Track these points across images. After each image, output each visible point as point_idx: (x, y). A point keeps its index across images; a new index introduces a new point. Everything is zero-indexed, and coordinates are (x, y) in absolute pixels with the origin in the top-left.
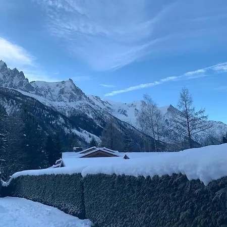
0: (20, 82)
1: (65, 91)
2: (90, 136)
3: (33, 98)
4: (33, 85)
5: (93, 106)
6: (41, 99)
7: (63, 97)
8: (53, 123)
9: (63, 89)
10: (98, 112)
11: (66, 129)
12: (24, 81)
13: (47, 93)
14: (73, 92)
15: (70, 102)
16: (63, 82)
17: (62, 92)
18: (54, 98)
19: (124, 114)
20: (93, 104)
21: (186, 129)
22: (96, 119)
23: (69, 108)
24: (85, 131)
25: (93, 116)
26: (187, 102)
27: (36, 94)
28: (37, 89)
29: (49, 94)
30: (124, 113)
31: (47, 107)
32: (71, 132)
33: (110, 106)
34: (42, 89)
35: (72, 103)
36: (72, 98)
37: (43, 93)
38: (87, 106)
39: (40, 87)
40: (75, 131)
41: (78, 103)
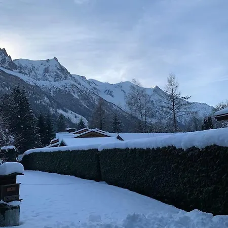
0: (3, 60)
1: (50, 69)
2: (76, 117)
3: (16, 77)
4: (16, 63)
5: (79, 86)
6: (25, 78)
7: (48, 77)
8: (38, 102)
9: (48, 67)
10: (84, 92)
11: (51, 109)
12: (7, 58)
13: (31, 71)
14: (58, 72)
15: (55, 81)
16: (48, 61)
17: (46, 71)
18: (38, 77)
19: (110, 95)
20: (79, 84)
21: (172, 112)
22: (81, 99)
23: (54, 88)
24: (70, 111)
25: (79, 96)
26: (174, 87)
27: (20, 72)
28: (21, 67)
29: (33, 73)
30: (110, 93)
31: (32, 86)
32: (56, 112)
33: (96, 87)
34: (26, 67)
35: (57, 82)
36: (57, 77)
37: (27, 71)
38: (73, 85)
39: (23, 65)
40: (61, 111)
41: (63, 82)
